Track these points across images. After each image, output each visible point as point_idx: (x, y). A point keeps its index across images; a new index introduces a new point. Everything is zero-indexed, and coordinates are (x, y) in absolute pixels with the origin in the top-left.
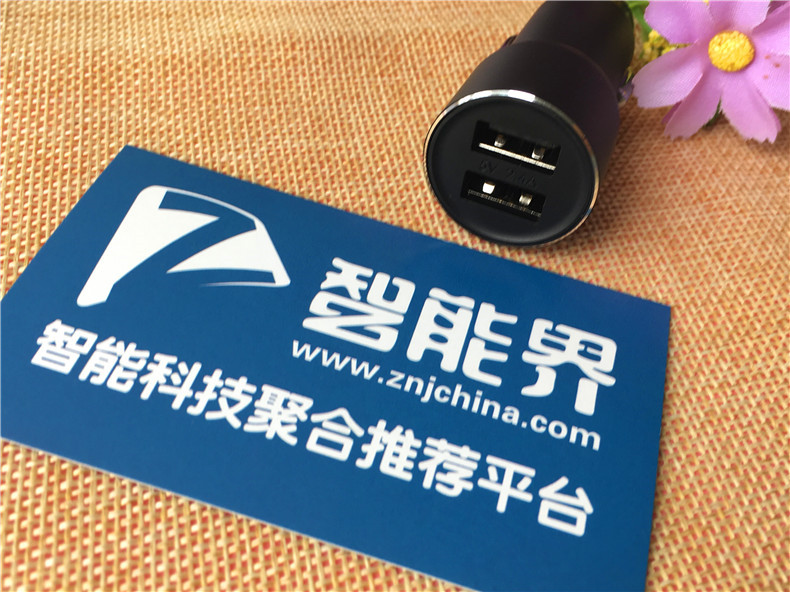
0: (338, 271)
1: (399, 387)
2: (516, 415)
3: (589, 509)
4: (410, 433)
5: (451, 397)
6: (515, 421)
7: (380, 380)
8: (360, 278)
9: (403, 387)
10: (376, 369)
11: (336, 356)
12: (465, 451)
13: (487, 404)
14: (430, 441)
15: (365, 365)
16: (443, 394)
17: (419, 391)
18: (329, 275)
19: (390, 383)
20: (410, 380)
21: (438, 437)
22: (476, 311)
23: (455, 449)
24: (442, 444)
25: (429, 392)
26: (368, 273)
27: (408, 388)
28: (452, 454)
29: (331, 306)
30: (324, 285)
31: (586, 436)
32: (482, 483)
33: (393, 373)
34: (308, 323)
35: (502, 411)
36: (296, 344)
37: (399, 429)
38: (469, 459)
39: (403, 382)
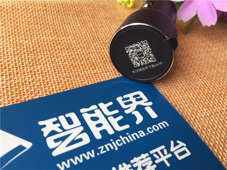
0: (44, 126)
1: (105, 151)
2: (143, 132)
3: (185, 145)
4: (124, 164)
5: (122, 142)
6: (144, 135)
7: (98, 154)
8: (54, 123)
9: (107, 150)
10: (93, 151)
11: (76, 158)
12: (143, 156)
13: (133, 135)
14: (132, 162)
15: (88, 153)
16: (119, 143)
17: (112, 148)
18: (43, 130)
19: (102, 152)
20: (106, 146)
21: (133, 159)
22: (99, 108)
23: (140, 158)
24: (135, 159)
25: (115, 145)
26: (55, 119)
27: (108, 150)
28: (141, 160)
29: (56, 141)
30: (45, 135)
31: (162, 124)
32: (157, 162)
33: (99, 148)
34: (55, 154)
35: (139, 134)
36: (58, 165)
37: (120, 166)
38: (147, 157)
39: (105, 149)
